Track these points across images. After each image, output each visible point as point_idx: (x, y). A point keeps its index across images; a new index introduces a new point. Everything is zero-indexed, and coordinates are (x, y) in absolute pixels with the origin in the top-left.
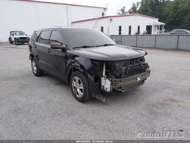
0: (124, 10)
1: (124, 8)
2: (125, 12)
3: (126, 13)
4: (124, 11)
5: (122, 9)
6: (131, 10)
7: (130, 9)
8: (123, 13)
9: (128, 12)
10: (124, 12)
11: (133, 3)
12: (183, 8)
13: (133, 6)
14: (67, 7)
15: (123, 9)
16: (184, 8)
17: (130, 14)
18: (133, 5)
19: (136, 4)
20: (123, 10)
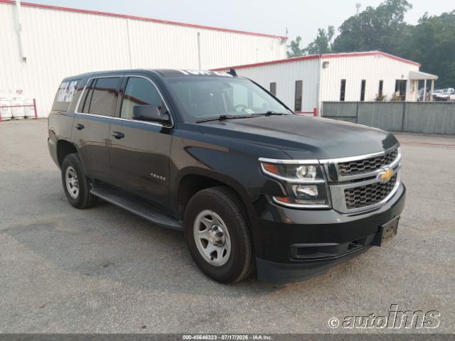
0: (298, 45)
1: (299, 39)
2: (301, 49)
3: (303, 51)
4: (299, 47)
5: (292, 42)
6: (314, 46)
7: (312, 44)
8: (295, 52)
9: (306, 49)
10: (298, 49)
11: (319, 30)
12: (444, 40)
13: (319, 36)
14: (199, 34)
15: (296, 42)
16: (445, 42)
17: (312, 55)
18: (319, 32)
19: (327, 31)
20: (295, 46)
